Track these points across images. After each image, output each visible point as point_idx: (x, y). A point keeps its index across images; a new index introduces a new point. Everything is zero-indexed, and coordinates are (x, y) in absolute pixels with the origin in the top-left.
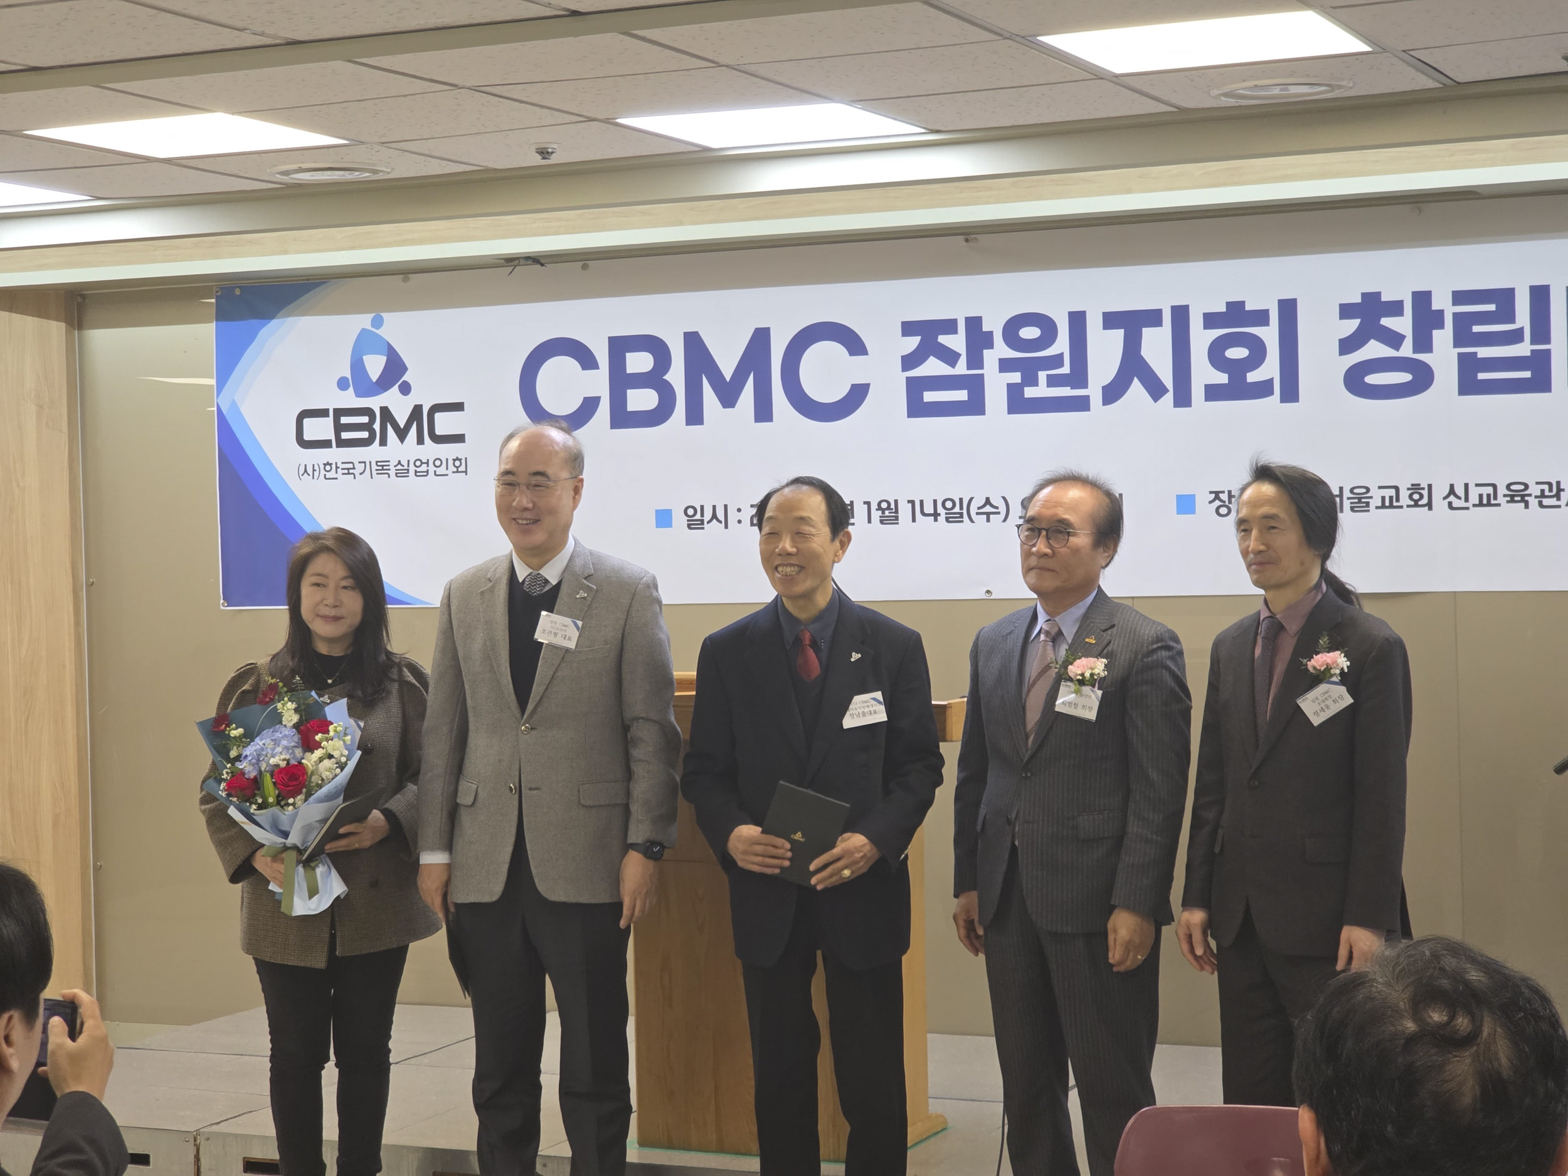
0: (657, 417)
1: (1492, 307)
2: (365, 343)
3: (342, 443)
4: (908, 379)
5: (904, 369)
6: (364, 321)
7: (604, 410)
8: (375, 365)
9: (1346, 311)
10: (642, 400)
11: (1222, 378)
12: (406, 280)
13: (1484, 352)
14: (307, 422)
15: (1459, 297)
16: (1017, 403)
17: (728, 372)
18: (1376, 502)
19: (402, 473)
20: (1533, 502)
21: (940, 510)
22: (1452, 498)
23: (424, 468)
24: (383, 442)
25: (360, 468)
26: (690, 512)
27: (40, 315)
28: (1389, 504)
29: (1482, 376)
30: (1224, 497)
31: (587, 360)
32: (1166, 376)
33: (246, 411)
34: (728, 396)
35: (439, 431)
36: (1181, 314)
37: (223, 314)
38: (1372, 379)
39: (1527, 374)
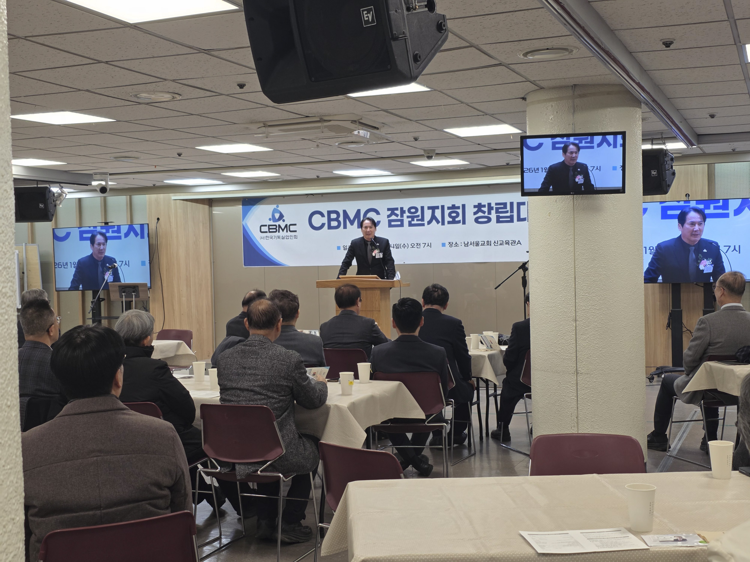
0: (337, 227)
1: (503, 206)
2: (275, 211)
3: (270, 232)
4: (388, 220)
5: (388, 218)
6: (274, 206)
7: (326, 226)
8: (277, 216)
9: (475, 207)
10: (335, 224)
11: (451, 220)
12: (284, 198)
13: (501, 215)
14: (262, 227)
15: (496, 204)
16: (410, 225)
17: (352, 218)
18: (480, 244)
19: (283, 238)
20: (510, 244)
21: (395, 246)
22: (495, 244)
23: (288, 237)
24: (279, 232)
25: (274, 237)
26: (344, 247)
27: (203, 204)
28: (482, 245)
29: (501, 220)
30: (451, 243)
31: (322, 215)
32: (440, 219)
33: (248, 225)
34: (352, 223)
35: (291, 230)
36: (443, 207)
37: (243, 205)
38: (480, 220)
39: (509, 219)
